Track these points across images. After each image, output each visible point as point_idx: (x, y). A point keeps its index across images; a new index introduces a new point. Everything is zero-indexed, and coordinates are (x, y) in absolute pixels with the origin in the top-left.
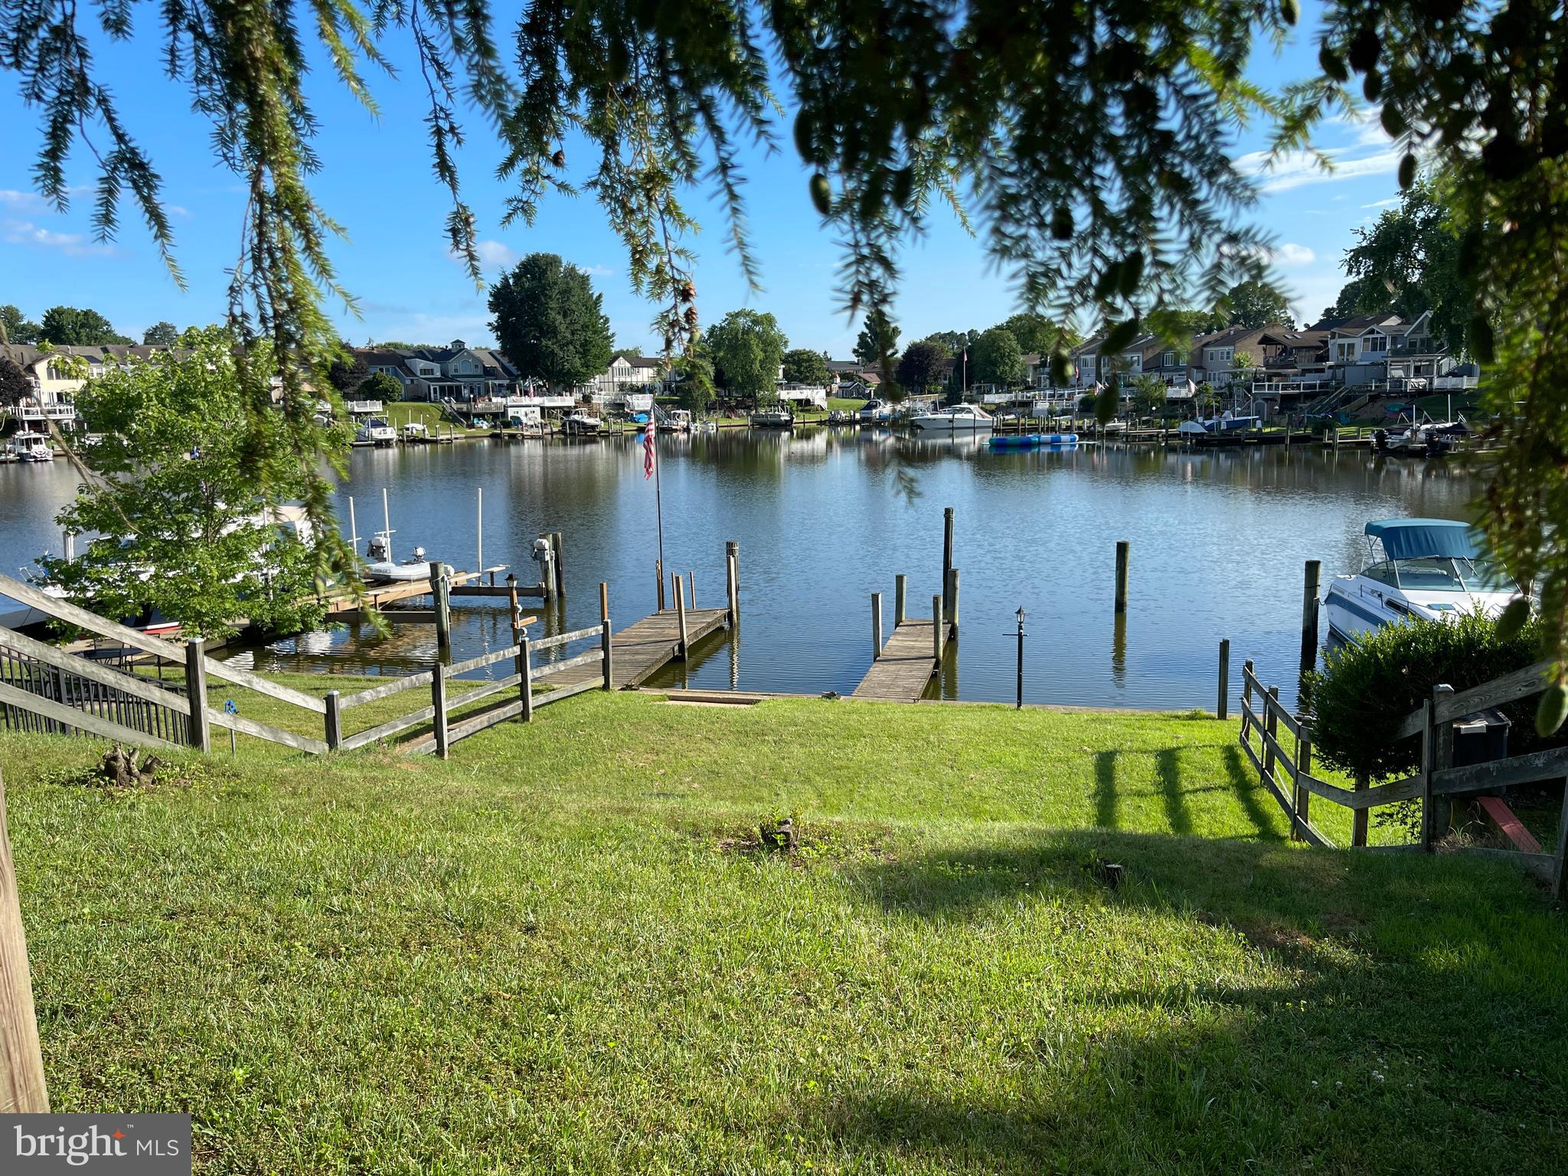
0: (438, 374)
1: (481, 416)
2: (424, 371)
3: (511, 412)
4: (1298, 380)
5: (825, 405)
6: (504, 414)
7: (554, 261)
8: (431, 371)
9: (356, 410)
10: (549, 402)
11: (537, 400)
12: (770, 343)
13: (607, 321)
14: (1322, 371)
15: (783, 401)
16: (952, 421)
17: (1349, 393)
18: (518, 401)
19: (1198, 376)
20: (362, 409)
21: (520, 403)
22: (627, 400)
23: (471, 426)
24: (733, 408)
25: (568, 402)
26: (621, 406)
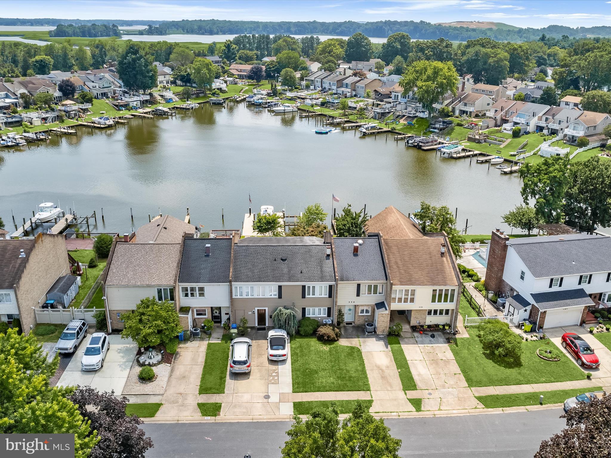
1: (122, 106)
6: (129, 104)
8: (95, 87)
9: (84, 107)
10: (141, 99)
11: (138, 98)
15: (214, 89)
16: (284, 110)
17: (398, 114)
18: (133, 99)
19: (354, 93)
20: (86, 107)
21: (134, 100)
22: (164, 93)
23: (119, 110)
24: (198, 94)
25: (148, 98)
26: (162, 96)
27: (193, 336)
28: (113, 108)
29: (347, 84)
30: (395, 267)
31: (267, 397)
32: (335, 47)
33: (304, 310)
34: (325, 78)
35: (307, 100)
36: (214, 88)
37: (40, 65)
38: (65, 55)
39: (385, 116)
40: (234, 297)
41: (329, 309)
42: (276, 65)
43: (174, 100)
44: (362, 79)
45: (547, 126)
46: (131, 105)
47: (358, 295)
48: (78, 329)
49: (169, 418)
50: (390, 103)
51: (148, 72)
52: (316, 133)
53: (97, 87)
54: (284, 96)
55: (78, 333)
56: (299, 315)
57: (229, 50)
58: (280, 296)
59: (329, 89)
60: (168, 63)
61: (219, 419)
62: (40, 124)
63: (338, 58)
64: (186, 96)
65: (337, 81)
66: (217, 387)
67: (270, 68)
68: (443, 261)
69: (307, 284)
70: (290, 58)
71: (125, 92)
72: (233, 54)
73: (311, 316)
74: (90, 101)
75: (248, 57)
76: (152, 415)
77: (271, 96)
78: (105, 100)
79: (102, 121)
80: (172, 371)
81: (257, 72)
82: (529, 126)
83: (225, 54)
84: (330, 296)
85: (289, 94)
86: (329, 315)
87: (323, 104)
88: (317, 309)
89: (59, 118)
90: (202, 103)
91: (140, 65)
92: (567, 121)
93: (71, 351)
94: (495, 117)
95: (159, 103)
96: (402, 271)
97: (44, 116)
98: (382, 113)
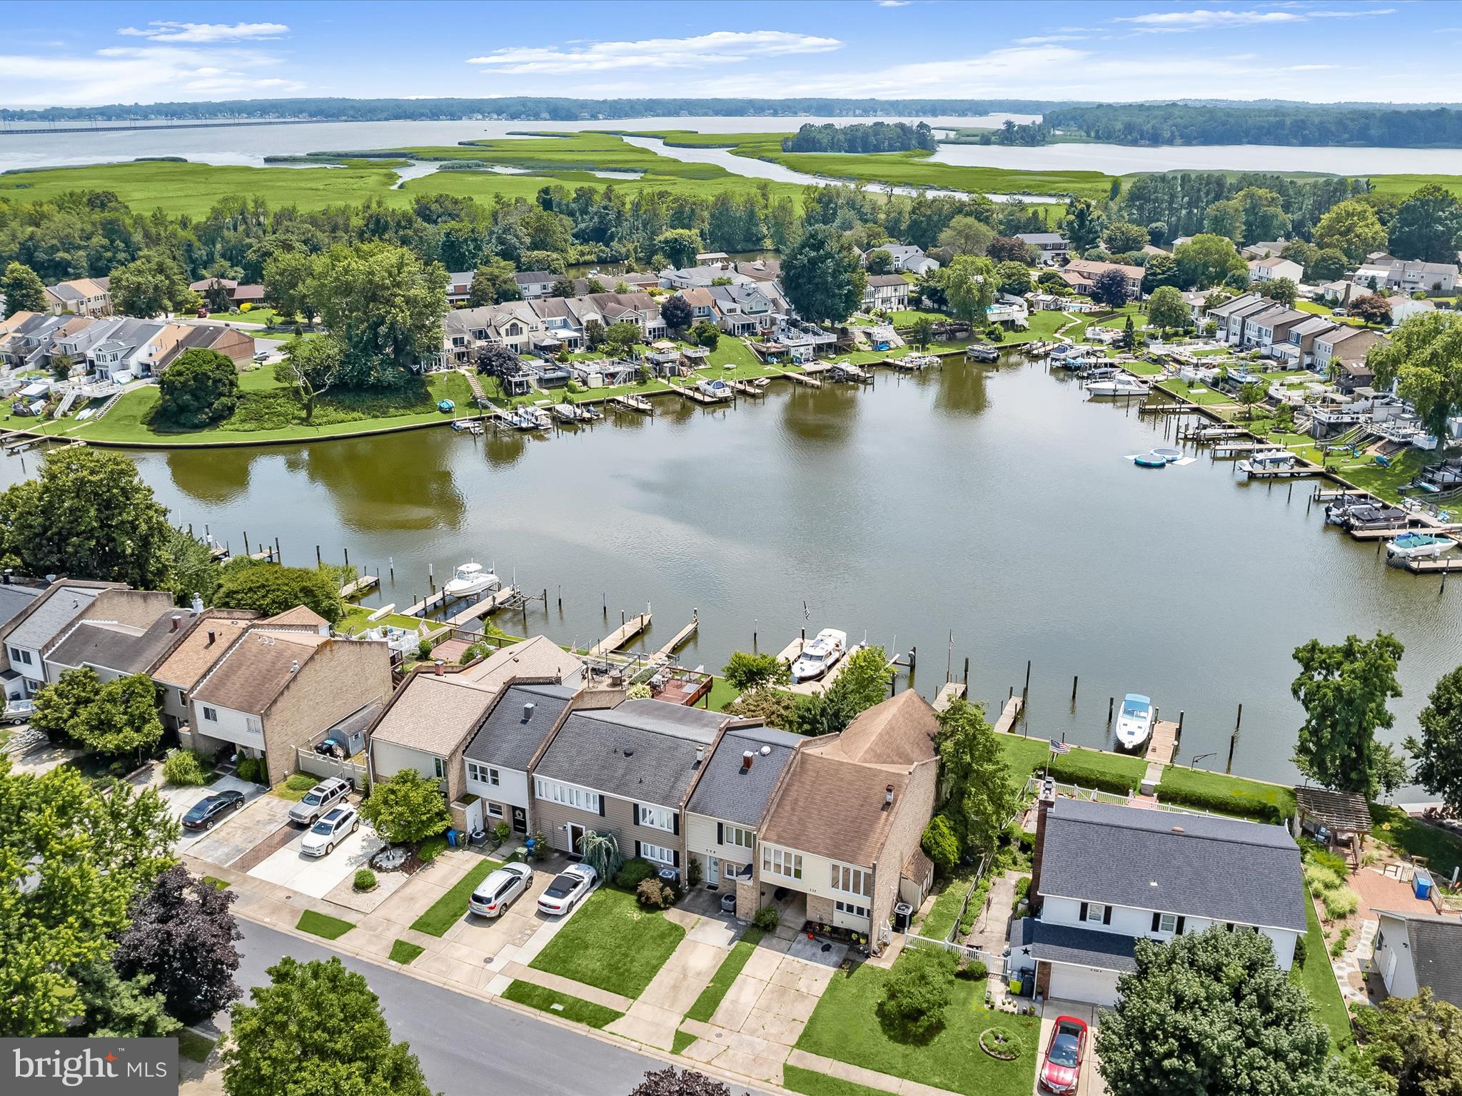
1: (773, 355)
2: (730, 311)
4: (1347, 409)
5: (1027, 325)
6: (788, 352)
8: (735, 310)
9: (693, 355)
10: (817, 342)
11: (811, 340)
15: (994, 323)
16: (1115, 390)
17: (1369, 431)
18: (797, 342)
19: (1307, 360)
20: (698, 355)
21: (800, 344)
22: (875, 330)
23: (766, 363)
24: (953, 332)
25: (832, 338)
26: (868, 335)
27: (471, 842)
28: (752, 358)
29: (1298, 335)
30: (788, 808)
31: (489, 960)
32: (1365, 219)
33: (638, 844)
34: (1252, 314)
35: (1187, 368)
36: (991, 318)
37: (672, 248)
38: (752, 215)
39: (1340, 433)
40: (537, 796)
41: (676, 854)
42: (1170, 269)
43: (893, 345)
44: (1335, 328)
46: (793, 352)
47: (720, 842)
48: (328, 792)
49: (348, 947)
50: (1367, 398)
51: (840, 287)
52: (1137, 463)
53: (739, 312)
54: (1145, 350)
55: (326, 798)
56: (631, 853)
57: (1082, 225)
58: (602, 813)
59: (1258, 344)
60: (935, 250)
61: (407, 969)
62: (600, 384)
63: (1370, 246)
64: (920, 337)
65: (1277, 327)
66: (439, 926)
67: (1154, 274)
68: (878, 818)
69: (643, 804)
70: (1208, 252)
71: (793, 324)
72: (1090, 231)
73: (649, 857)
74: (711, 342)
75: (1128, 239)
76: (333, 936)
77: (1119, 347)
78: (747, 341)
79: (710, 389)
80: (406, 884)
81: (1111, 285)
83: (1072, 229)
84: (676, 832)
85: (1157, 349)
86: (677, 864)
87: (1216, 383)
88: (657, 849)
89: (640, 377)
90: (946, 356)
91: (825, 273)
93: (307, 821)
95: (858, 350)
96: (795, 818)
97: (612, 370)
98: (1329, 424)
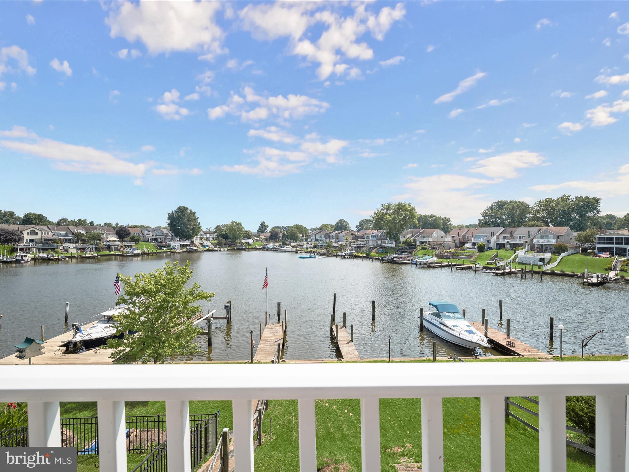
0: (151, 235)
1: (164, 246)
2: (147, 234)
3: (172, 245)
4: (359, 243)
5: (253, 244)
6: (170, 246)
7: (187, 208)
8: (149, 234)
9: (128, 245)
10: (182, 243)
11: (179, 242)
12: (240, 229)
13: (199, 223)
14: (364, 241)
15: (243, 243)
16: (286, 250)
17: (370, 247)
19: (337, 240)
20: (130, 245)
21: (175, 243)
22: (204, 242)
23: (161, 249)
24: (230, 244)
25: (188, 243)
26: (202, 244)
28: (155, 248)
29: (332, 235)
35: (304, 245)
39: (361, 249)
43: (210, 247)
44: (343, 232)
45: (508, 242)
59: (321, 240)
62: (75, 252)
74: (137, 241)
78: (153, 243)
79: (131, 251)
81: (275, 234)
82: (490, 243)
85: (293, 244)
87: (315, 247)
89: (98, 250)
92: (529, 235)
94: (455, 241)
97: (82, 246)
98: (358, 247)
